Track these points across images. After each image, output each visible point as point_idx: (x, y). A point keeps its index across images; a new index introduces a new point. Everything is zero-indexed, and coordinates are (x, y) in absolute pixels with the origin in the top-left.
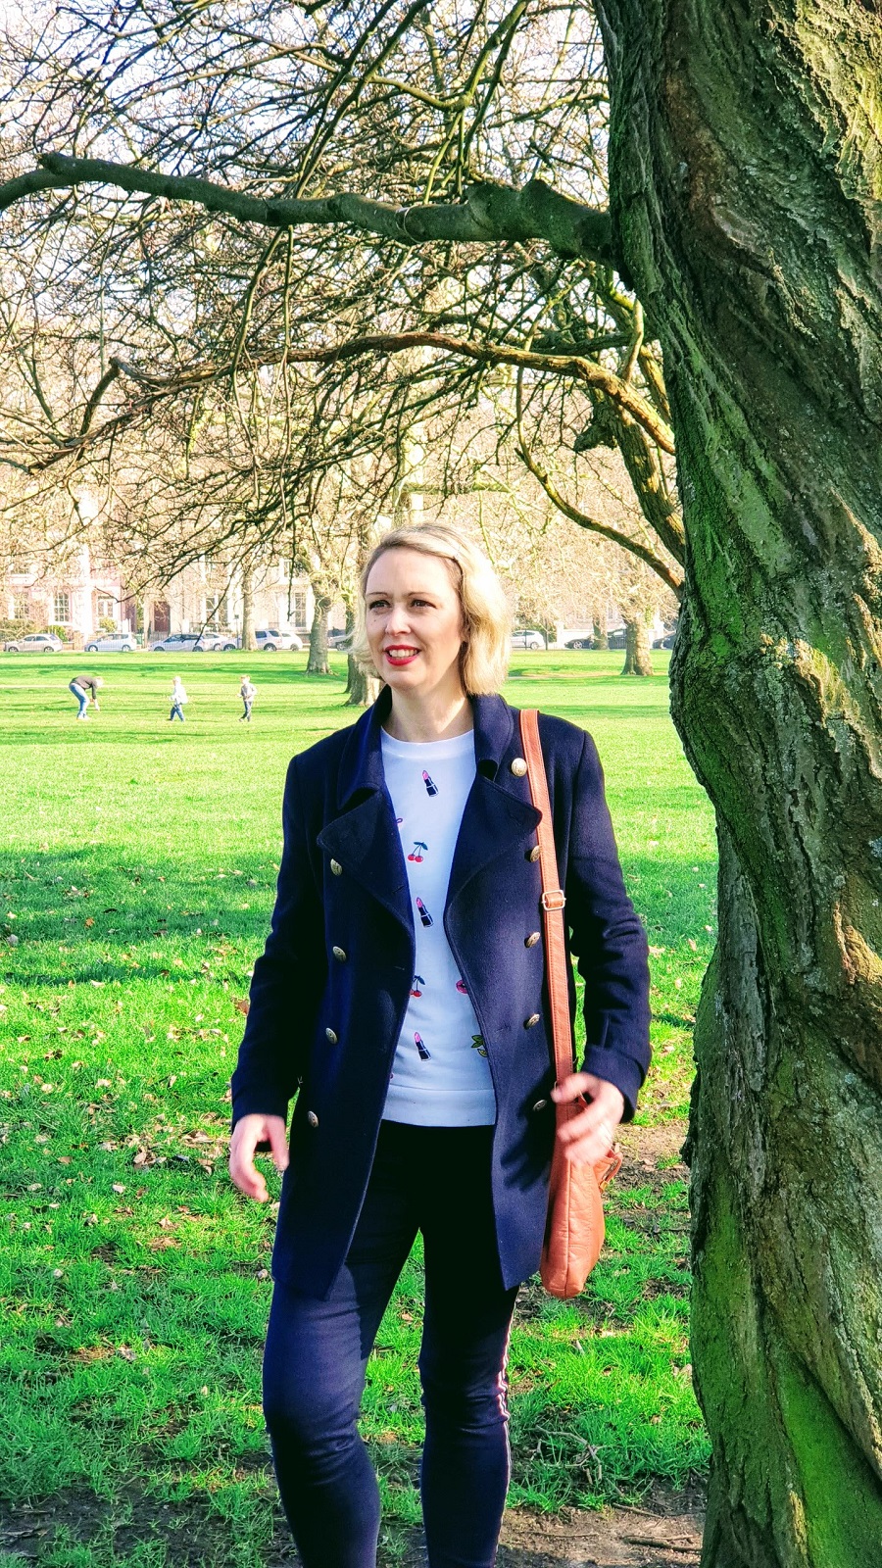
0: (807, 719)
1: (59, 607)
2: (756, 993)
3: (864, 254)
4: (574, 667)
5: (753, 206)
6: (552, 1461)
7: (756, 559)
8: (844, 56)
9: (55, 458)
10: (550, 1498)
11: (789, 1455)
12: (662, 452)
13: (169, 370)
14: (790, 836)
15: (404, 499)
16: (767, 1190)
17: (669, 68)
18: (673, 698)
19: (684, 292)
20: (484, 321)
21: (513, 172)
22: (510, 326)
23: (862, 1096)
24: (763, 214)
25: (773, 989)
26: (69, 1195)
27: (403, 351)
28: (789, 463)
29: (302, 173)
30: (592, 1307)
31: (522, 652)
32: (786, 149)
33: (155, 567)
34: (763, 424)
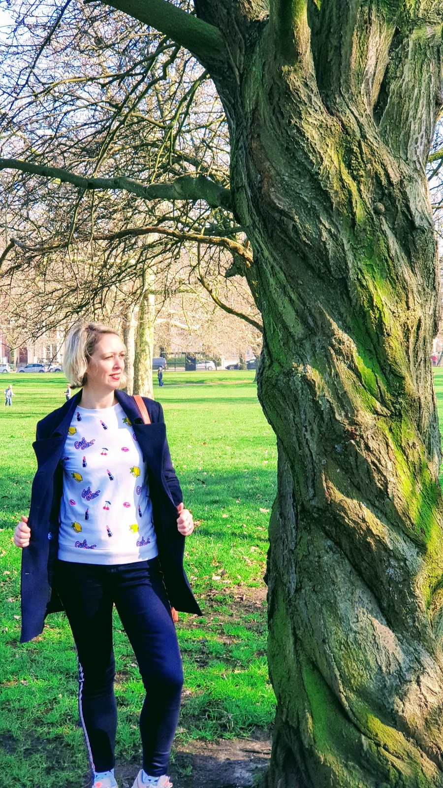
0: (311, 397)
2: (292, 509)
3: (330, 211)
4: (230, 379)
5: (287, 192)
6: (212, 721)
7: (290, 333)
8: (321, 134)
10: (211, 735)
11: (306, 698)
14: (304, 444)
15: (146, 298)
16: (298, 590)
17: (252, 137)
18: (258, 389)
19: (260, 226)
20: (183, 219)
22: (195, 222)
23: (334, 550)
24: (291, 196)
25: (299, 507)
27: (145, 235)
28: (302, 294)
29: (99, 157)
30: (231, 662)
31: (204, 371)
32: (299, 170)
33: (29, 333)
34: (292, 279)
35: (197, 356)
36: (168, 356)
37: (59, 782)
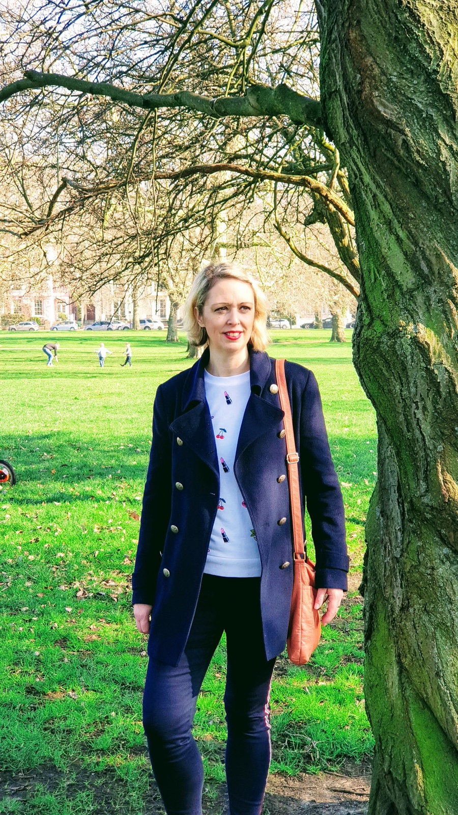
0: (423, 365)
1: (37, 307)
2: (397, 506)
3: (452, 122)
4: (305, 338)
5: (395, 97)
6: (293, 749)
7: (397, 281)
8: (442, 18)
9: (34, 230)
10: (292, 768)
11: (415, 745)
12: (349, 225)
13: (93, 184)
14: (414, 425)
16: (403, 609)
17: (350, 25)
18: (354, 354)
19: (359, 142)
20: (257, 157)
21: (272, 80)
22: (271, 160)
23: (452, 559)
24: (400, 102)
25: (406, 504)
26: (42, 613)
27: (215, 173)
28: (414, 231)
29: (161, 81)
30: (314, 670)
31: (278, 330)
32: (412, 67)
33: (86, 287)
34: (400, 211)
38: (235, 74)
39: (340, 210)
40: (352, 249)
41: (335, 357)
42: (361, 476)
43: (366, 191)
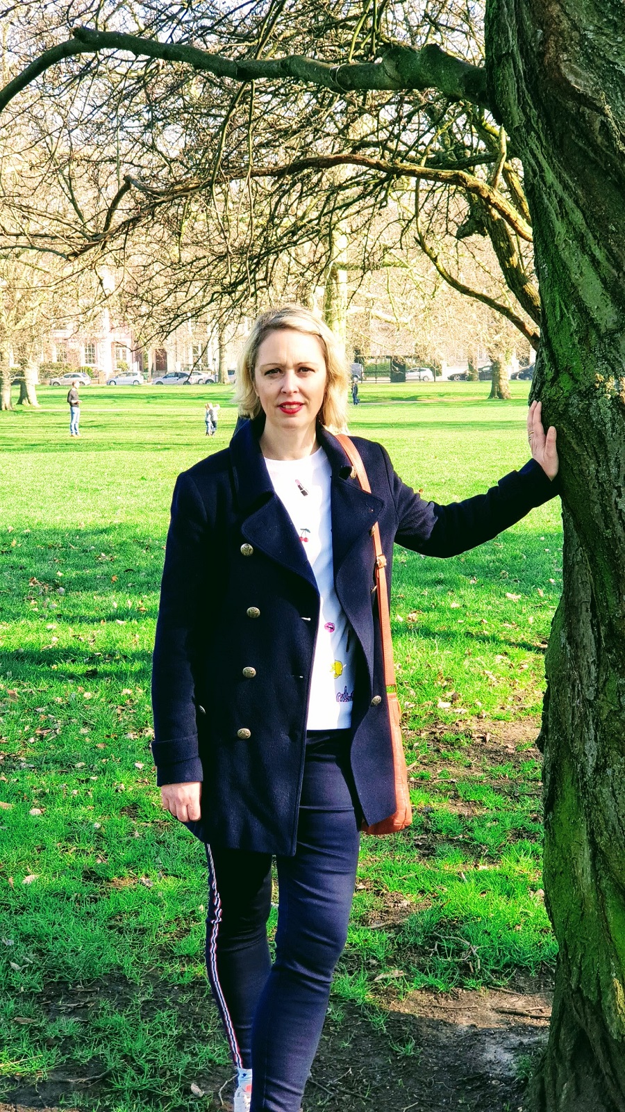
1: (88, 353)
2: (590, 630)
4: (454, 393)
5: (591, 61)
6: (445, 957)
7: (592, 319)
9: (85, 249)
10: (444, 982)
11: (613, 953)
12: (521, 239)
13: (166, 184)
15: (334, 274)
16: (599, 769)
19: (539, 126)
20: (392, 145)
21: (412, 36)
22: (411, 148)
24: (598, 68)
25: (603, 628)
26: (104, 771)
27: (333, 167)
28: (615, 249)
29: (260, 39)
30: (471, 849)
31: (417, 383)
32: (615, 18)
33: (157, 326)
34: (597, 222)
35: (409, 362)
36: (366, 360)
37: (197, 1065)
38: (362, 29)
39: (508, 218)
40: (523, 272)
41: (496, 419)
42: (533, 584)
43: (549, 194)
